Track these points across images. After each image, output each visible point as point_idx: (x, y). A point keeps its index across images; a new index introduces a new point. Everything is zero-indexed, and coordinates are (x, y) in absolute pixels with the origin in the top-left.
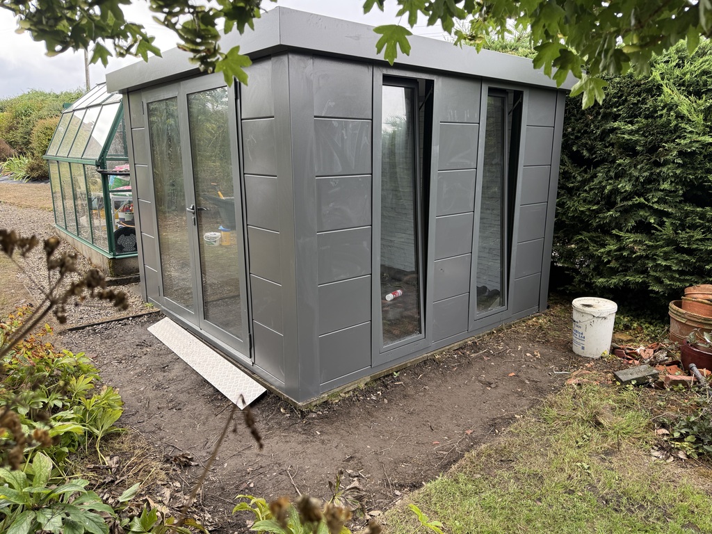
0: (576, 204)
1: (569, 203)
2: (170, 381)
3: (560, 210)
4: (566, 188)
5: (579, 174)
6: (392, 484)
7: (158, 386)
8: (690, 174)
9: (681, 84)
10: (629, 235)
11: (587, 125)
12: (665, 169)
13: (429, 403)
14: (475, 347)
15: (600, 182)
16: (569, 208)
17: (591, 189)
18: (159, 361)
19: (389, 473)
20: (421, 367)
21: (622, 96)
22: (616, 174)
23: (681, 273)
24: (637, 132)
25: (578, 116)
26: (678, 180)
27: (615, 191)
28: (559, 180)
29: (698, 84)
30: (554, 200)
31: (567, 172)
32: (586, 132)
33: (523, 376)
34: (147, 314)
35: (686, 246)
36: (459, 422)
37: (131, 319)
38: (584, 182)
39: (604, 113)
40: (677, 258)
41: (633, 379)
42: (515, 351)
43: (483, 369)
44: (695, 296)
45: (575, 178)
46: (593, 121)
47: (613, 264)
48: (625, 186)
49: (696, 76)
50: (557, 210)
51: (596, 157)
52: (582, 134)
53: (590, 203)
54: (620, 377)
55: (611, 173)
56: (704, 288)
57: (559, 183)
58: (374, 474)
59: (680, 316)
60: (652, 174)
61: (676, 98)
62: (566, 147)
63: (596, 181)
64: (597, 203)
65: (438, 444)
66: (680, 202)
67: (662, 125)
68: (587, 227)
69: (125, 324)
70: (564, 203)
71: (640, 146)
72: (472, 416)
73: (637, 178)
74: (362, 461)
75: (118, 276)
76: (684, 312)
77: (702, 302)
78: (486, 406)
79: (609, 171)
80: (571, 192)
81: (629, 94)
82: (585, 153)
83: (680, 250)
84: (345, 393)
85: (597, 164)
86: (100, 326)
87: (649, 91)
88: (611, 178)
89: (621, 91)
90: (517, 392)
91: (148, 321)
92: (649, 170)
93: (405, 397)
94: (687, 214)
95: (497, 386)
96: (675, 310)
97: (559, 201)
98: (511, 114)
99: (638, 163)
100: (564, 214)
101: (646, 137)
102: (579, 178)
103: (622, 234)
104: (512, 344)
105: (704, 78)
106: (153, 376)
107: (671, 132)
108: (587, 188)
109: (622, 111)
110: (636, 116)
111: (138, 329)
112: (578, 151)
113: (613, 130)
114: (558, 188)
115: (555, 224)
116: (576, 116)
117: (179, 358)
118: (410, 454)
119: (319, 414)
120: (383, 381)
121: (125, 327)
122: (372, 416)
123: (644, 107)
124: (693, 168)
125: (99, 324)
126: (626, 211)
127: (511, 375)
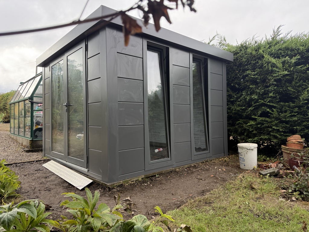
0: (235, 107)
1: (232, 107)
2: (47, 182)
3: (229, 111)
4: (230, 101)
5: (236, 95)
6: (151, 214)
7: (41, 183)
8: (280, 89)
9: (271, 54)
10: (259, 118)
11: (236, 75)
12: (270, 88)
13: (172, 186)
14: (195, 167)
15: (244, 97)
16: (233, 109)
17: (241, 100)
18: (45, 175)
19: (150, 210)
20: (169, 174)
21: (249, 61)
22: (250, 93)
23: (284, 132)
24: (256, 74)
25: (232, 72)
26: (276, 92)
27: (251, 100)
28: (227, 98)
29: (278, 54)
30: (226, 107)
31: (230, 94)
32: (236, 78)
33: (217, 176)
34: (43, 160)
35: (284, 120)
36: (186, 192)
37: (35, 162)
38: (238, 98)
39: (243, 69)
40: (281, 126)
41: (268, 173)
42: (214, 169)
43: (199, 174)
44: (291, 141)
45: (234, 97)
46: (238, 73)
47: (254, 132)
48: (255, 97)
49: (277, 51)
50: (227, 111)
51: (241, 87)
52: (235, 78)
53: (241, 106)
54: (262, 173)
55: (248, 93)
56: (295, 137)
57: (227, 100)
58: (142, 210)
59: (286, 150)
60: (265, 91)
61: (270, 59)
62: (228, 85)
63: (243, 97)
64: (244, 106)
65: (175, 199)
66: (279, 102)
67: (266, 71)
68: (241, 117)
69: (32, 164)
70: (230, 108)
71: (259, 80)
72: (193, 190)
73: (259, 93)
74: (137, 205)
75: (33, 148)
76: (288, 148)
77: (295, 143)
78: (200, 187)
79: (247, 92)
80: (233, 103)
81: (251, 60)
82: (237, 86)
83: (282, 122)
84: (132, 182)
85: (242, 90)
86: (20, 164)
87: (259, 59)
88: (249, 95)
89: (248, 60)
90: (215, 182)
91: (43, 163)
92: (263, 89)
93: (161, 184)
94: (282, 107)
95: (205, 180)
96: (284, 148)
97: (228, 107)
98: (204, 68)
99: (259, 87)
100: (231, 112)
101: (260, 76)
102: (235, 96)
103: (256, 117)
104: (212, 166)
105: (280, 51)
106: (40, 180)
107: (270, 73)
108: (239, 100)
109: (249, 67)
110: (255, 69)
111: (38, 165)
112: (234, 86)
113: (247, 76)
114: (227, 102)
115: (228, 117)
116: (231, 72)
117: (54, 174)
118: (161, 203)
119: (117, 190)
120: (151, 178)
121: (31, 165)
122: (144, 191)
123: (258, 64)
124: (281, 87)
125: (19, 163)
126: (257, 108)
127: (212, 176)
